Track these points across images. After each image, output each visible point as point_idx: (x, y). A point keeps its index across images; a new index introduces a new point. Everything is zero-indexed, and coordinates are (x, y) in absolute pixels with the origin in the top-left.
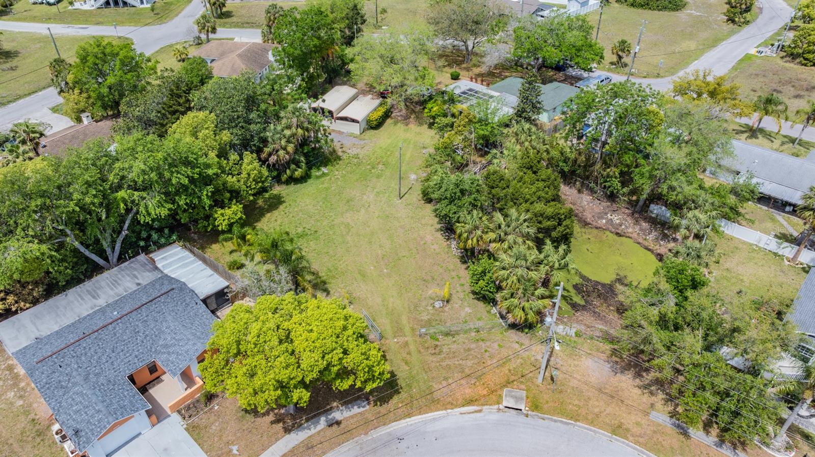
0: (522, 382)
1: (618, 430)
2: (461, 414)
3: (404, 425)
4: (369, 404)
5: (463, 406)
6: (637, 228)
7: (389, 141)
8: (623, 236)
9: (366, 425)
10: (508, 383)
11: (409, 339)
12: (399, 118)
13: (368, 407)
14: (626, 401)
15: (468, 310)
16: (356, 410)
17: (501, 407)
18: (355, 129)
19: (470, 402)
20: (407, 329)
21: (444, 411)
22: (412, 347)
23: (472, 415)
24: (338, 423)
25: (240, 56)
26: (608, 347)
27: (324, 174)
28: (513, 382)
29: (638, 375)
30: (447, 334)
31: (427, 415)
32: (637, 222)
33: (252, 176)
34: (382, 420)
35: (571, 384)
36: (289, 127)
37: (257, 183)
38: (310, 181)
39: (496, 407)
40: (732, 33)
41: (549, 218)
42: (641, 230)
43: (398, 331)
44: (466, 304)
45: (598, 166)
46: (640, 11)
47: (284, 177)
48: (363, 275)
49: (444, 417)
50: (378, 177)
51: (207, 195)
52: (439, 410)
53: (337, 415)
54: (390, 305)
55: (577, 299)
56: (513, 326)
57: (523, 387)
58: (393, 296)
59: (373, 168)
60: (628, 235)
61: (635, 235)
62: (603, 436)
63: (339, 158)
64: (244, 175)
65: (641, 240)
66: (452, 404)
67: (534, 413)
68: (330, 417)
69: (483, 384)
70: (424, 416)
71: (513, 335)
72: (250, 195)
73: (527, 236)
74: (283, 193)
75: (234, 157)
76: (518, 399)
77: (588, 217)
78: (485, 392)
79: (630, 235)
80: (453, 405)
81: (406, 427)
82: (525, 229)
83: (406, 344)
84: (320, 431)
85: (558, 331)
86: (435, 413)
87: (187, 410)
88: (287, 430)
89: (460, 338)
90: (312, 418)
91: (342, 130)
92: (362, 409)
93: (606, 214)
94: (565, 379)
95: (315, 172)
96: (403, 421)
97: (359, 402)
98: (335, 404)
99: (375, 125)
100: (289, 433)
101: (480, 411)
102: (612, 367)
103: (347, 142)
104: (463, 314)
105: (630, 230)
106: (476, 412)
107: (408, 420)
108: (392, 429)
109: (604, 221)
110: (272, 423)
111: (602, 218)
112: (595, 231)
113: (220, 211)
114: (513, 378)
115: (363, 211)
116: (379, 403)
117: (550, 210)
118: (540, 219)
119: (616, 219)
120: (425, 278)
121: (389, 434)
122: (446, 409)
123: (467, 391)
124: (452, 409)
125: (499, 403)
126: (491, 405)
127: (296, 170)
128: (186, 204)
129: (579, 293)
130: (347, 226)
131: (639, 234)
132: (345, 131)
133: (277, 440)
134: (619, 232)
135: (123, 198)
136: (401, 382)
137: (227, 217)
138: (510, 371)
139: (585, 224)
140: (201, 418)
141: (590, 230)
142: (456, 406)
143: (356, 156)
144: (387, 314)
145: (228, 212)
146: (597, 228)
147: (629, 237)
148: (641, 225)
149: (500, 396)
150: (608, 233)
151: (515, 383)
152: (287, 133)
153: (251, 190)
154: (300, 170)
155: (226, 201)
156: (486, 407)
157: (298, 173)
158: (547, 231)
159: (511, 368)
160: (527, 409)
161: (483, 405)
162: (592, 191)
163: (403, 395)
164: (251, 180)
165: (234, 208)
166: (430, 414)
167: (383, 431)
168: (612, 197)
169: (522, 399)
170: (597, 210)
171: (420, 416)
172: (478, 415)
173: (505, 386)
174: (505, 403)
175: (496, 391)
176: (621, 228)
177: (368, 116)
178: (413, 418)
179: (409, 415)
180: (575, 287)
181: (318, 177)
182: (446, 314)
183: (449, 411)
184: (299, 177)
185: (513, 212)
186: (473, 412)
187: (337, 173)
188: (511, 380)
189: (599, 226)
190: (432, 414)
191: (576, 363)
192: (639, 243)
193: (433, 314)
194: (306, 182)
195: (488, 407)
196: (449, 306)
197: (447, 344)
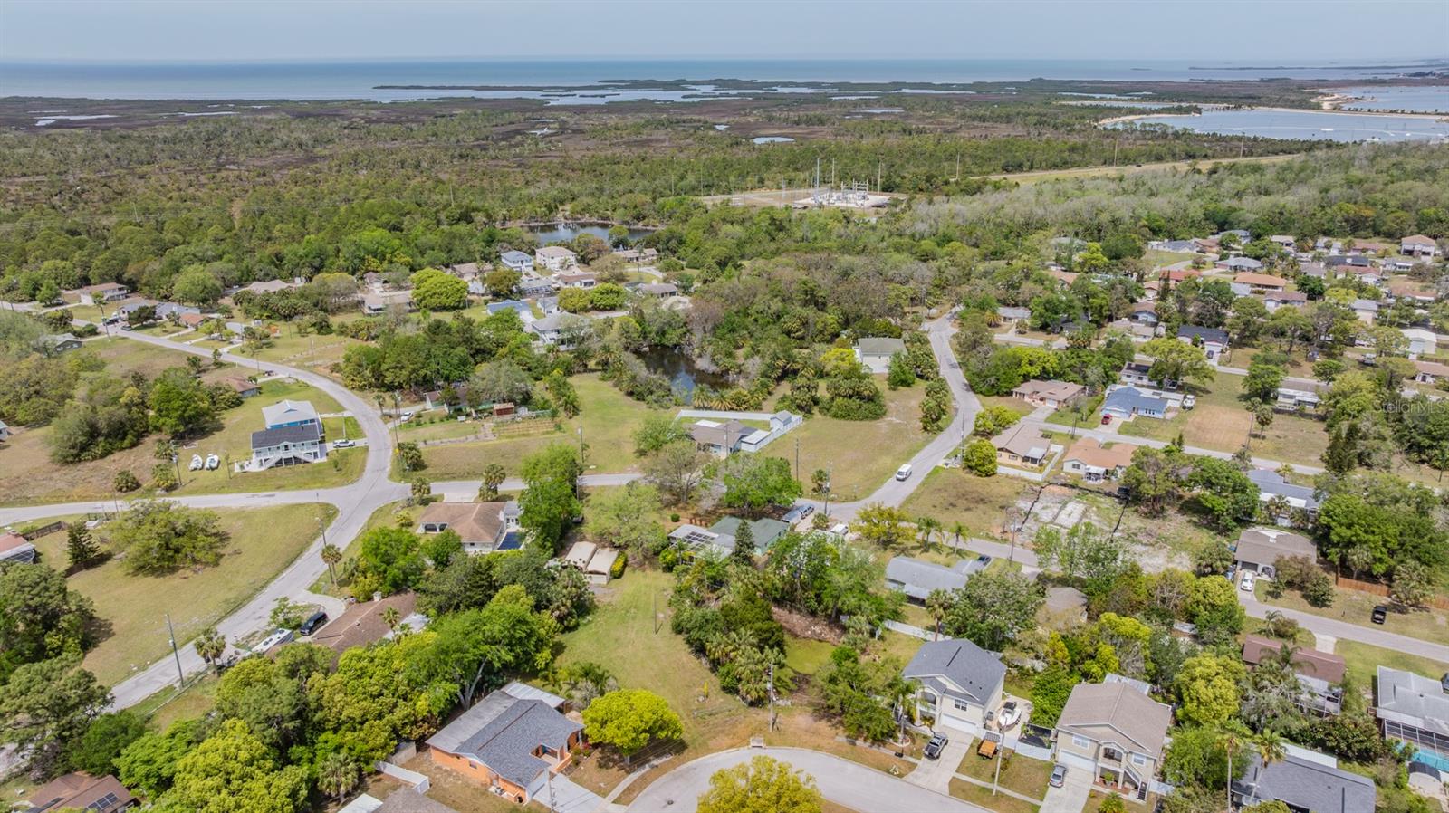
0: (761, 733)
1: (817, 748)
2: (728, 753)
3: (694, 763)
4: (671, 755)
5: (727, 749)
6: (832, 634)
7: (632, 587)
8: (823, 641)
9: (673, 765)
10: (752, 734)
11: (687, 720)
12: (636, 566)
13: (671, 757)
14: (822, 734)
15: (721, 700)
16: (664, 759)
17: (749, 747)
18: (603, 580)
19: (732, 746)
22: (691, 725)
24: (657, 766)
25: (475, 520)
26: (811, 709)
27: (590, 621)
29: (829, 720)
30: (710, 715)
31: (706, 757)
32: (831, 630)
34: (682, 762)
35: (790, 730)
36: (566, 587)
38: (580, 629)
39: (746, 747)
40: (928, 442)
41: (765, 632)
44: (719, 696)
45: (799, 591)
46: (843, 422)
47: (563, 627)
49: (717, 756)
50: (634, 618)
52: (712, 753)
53: (655, 763)
55: (793, 687)
56: (752, 704)
57: (761, 735)
59: (627, 612)
60: (826, 640)
62: (809, 752)
63: (596, 607)
67: (769, 747)
68: (651, 764)
69: (738, 737)
70: (704, 757)
71: (752, 710)
73: (752, 645)
74: (565, 640)
76: (759, 742)
77: (798, 631)
78: (739, 741)
80: (721, 750)
81: (696, 763)
82: (751, 640)
84: (647, 771)
85: (780, 704)
86: (711, 755)
87: (567, 770)
88: (628, 773)
89: (719, 716)
91: (592, 583)
92: (668, 758)
93: (810, 627)
94: (787, 728)
95: (583, 621)
96: (694, 761)
97: (665, 755)
98: (652, 758)
99: (617, 575)
100: (630, 774)
101: (738, 750)
102: (813, 719)
103: (600, 593)
104: (718, 702)
105: (828, 636)
107: (696, 760)
108: (688, 765)
109: (809, 632)
110: (618, 771)
111: (808, 630)
112: (804, 641)
114: (755, 731)
115: (630, 646)
116: (677, 755)
117: (765, 627)
118: (759, 633)
119: (817, 629)
120: (689, 685)
122: (717, 752)
123: (728, 742)
124: (722, 752)
125: (747, 745)
126: (743, 747)
127: (571, 620)
128: (522, 652)
129: (793, 683)
130: (622, 658)
131: (831, 637)
132: (594, 583)
133: (623, 778)
134: (820, 639)
136: (688, 742)
138: (752, 728)
139: (796, 636)
140: (575, 773)
141: (799, 641)
142: (723, 750)
143: (610, 604)
145: (543, 655)
146: (804, 638)
147: (827, 642)
148: (834, 632)
149: (748, 742)
150: (812, 641)
151: (756, 734)
154: (574, 620)
155: (541, 648)
156: (740, 748)
157: (572, 623)
158: (766, 641)
160: (765, 745)
162: (799, 611)
163: (690, 748)
165: (545, 652)
167: (684, 766)
168: (813, 614)
169: (761, 741)
170: (804, 625)
171: (702, 758)
172: (737, 752)
173: (751, 736)
174: (751, 745)
175: (745, 740)
176: (821, 636)
177: (612, 568)
179: (697, 758)
180: (792, 679)
181: (586, 624)
182: (707, 704)
183: (719, 753)
184: (572, 626)
185: (742, 630)
186: (734, 752)
187: (599, 619)
188: (754, 733)
189: (806, 636)
190: (709, 756)
191: (792, 719)
193: (699, 705)
194: (577, 629)
196: (709, 699)
197: (712, 720)
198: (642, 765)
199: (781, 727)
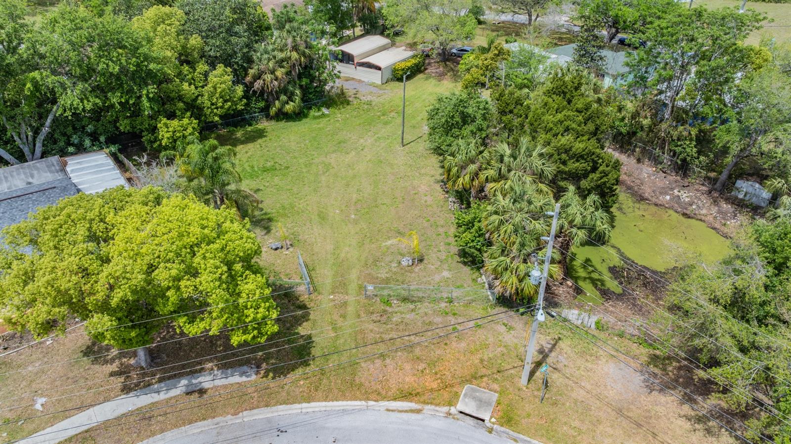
0: (497, 379)
2: (388, 410)
3: (295, 411)
4: (257, 373)
5: (395, 399)
6: (714, 210)
7: (413, 93)
8: (692, 218)
10: (474, 378)
11: (351, 299)
12: (433, 75)
13: (254, 377)
14: (660, 435)
15: (446, 274)
16: (235, 378)
17: (453, 410)
20: (353, 287)
21: (363, 403)
22: (351, 309)
23: (405, 416)
24: (202, 392)
26: (644, 352)
27: (323, 115)
28: (482, 377)
30: (405, 300)
31: (335, 403)
33: (219, 90)
34: (267, 400)
35: (574, 395)
36: (283, 49)
37: (226, 101)
39: (446, 409)
42: (719, 212)
43: (340, 286)
44: (446, 266)
47: (273, 111)
48: (323, 217)
49: (360, 410)
50: (386, 123)
51: (147, 96)
52: (356, 399)
53: (205, 381)
54: (343, 255)
55: (612, 285)
57: (496, 386)
58: (350, 246)
59: (383, 115)
60: (699, 217)
61: (710, 219)
64: (209, 87)
65: (717, 225)
66: (379, 394)
67: (503, 429)
68: (194, 381)
69: (436, 374)
70: (331, 403)
71: (503, 314)
72: (216, 115)
73: (540, 176)
74: (269, 129)
75: (202, 67)
76: (481, 403)
77: (647, 192)
78: (435, 385)
79: (703, 218)
80: (380, 396)
81: (297, 414)
82: (537, 163)
83: (345, 304)
84: (171, 399)
85: (570, 317)
86: (349, 403)
87: (8, 339)
88: (126, 389)
90: (169, 378)
91: (363, 80)
92: (244, 379)
93: (672, 189)
94: (567, 386)
95: (313, 113)
96: (297, 406)
97: (245, 368)
98: (209, 365)
99: (401, 75)
100: (127, 393)
101: (418, 411)
102: (645, 381)
103: (363, 90)
104: (437, 278)
105: (704, 211)
106: (412, 411)
107: (304, 405)
108: (276, 414)
109: (668, 197)
110: (112, 374)
111: (666, 194)
112: (653, 209)
113: (164, 120)
114: (483, 371)
115: (353, 153)
116: (271, 375)
118: (564, 156)
119: (686, 195)
120: (401, 230)
121: (269, 420)
122: (367, 399)
123: (407, 379)
124: (376, 401)
125: (450, 404)
126: (437, 405)
127: (287, 103)
128: (120, 103)
129: (616, 278)
130: (327, 167)
131: (715, 217)
132: (366, 80)
133: (107, 400)
134: (688, 212)
135: (34, 78)
136: (316, 351)
137: (171, 129)
138: (482, 361)
139: (641, 199)
140: (21, 353)
141: (646, 207)
142: (384, 398)
143: (369, 103)
144: (334, 264)
145: (175, 123)
146: (656, 205)
147: (701, 220)
148: (719, 207)
149: (457, 395)
150: (671, 212)
151: (485, 379)
152: (280, 55)
153: (217, 108)
154: (292, 103)
155: (178, 113)
156: (429, 407)
157: (289, 107)
159: (486, 357)
160: (493, 420)
161: (425, 403)
162: (656, 161)
163: (312, 368)
164: (217, 95)
165: (186, 121)
166: (340, 403)
167: (261, 414)
168: (683, 168)
169: (488, 404)
170: (660, 184)
171: (324, 403)
172: (414, 416)
173: (469, 381)
174: (460, 406)
175: (452, 386)
176: (690, 208)
177: (394, 64)
178: (313, 404)
179: (309, 400)
180: (613, 270)
181: (315, 118)
182: (413, 275)
183: (371, 403)
184: (289, 112)
186: (406, 411)
187: (339, 116)
188: (479, 374)
189: (660, 203)
190: (345, 403)
191: (589, 365)
192: (714, 229)
193: (395, 273)
194: (300, 120)
195: (433, 407)
196: (421, 266)
197: (401, 312)
198: (171, 377)
199: (556, 378)
